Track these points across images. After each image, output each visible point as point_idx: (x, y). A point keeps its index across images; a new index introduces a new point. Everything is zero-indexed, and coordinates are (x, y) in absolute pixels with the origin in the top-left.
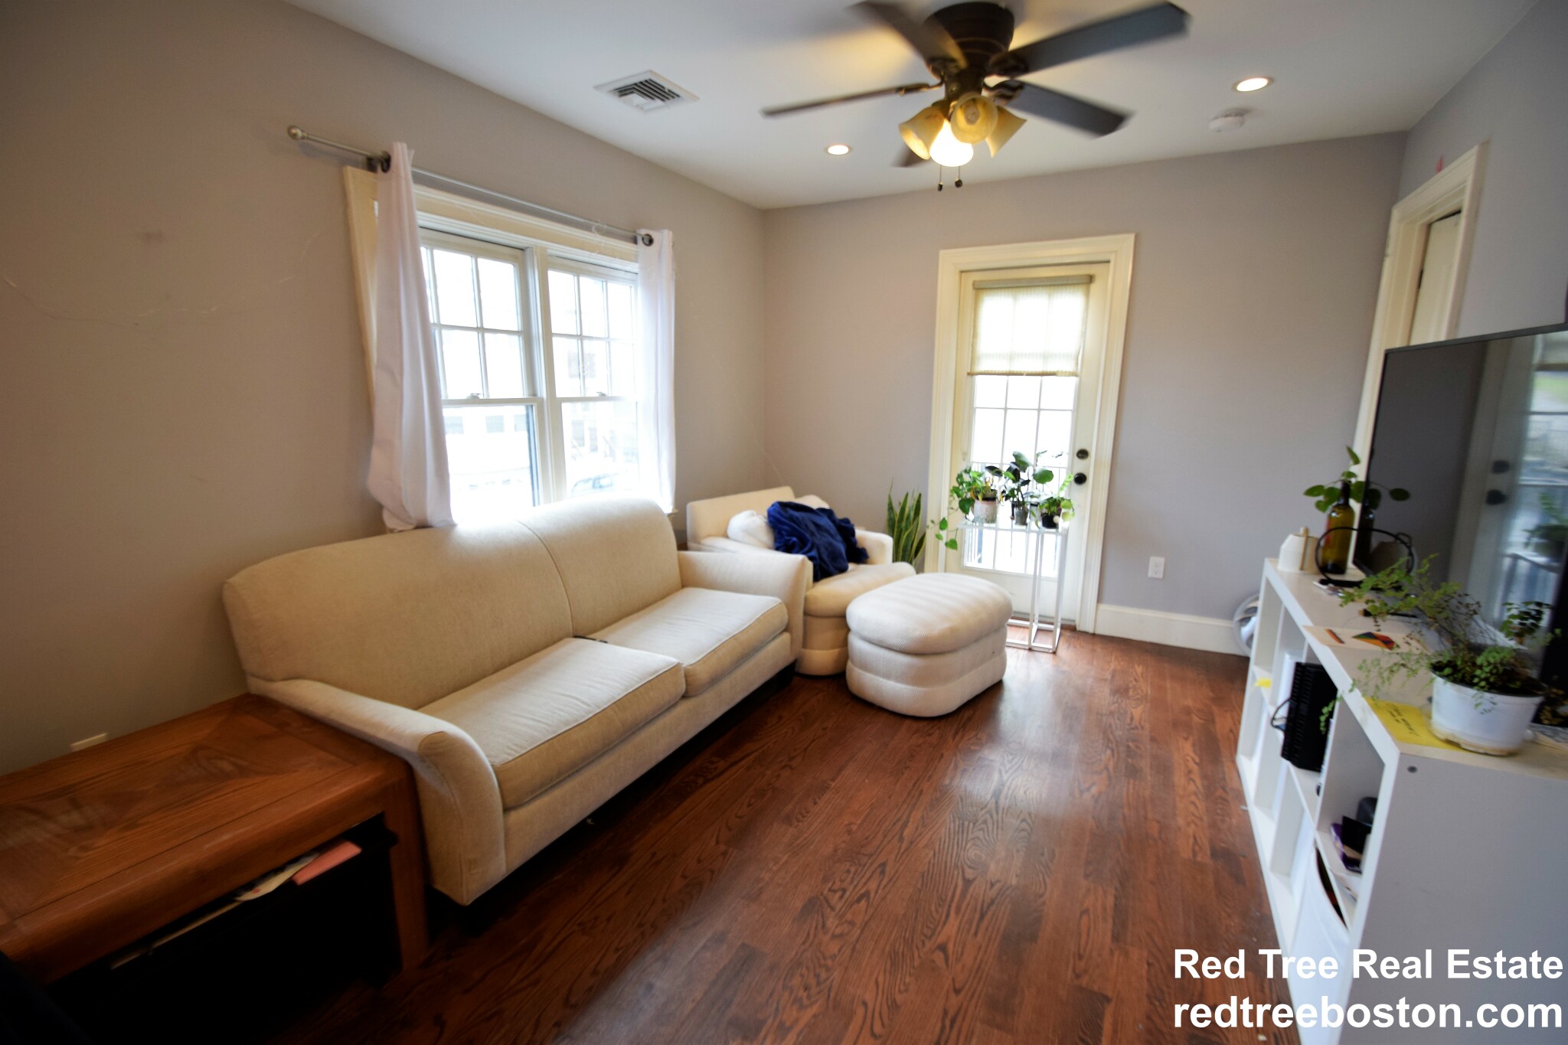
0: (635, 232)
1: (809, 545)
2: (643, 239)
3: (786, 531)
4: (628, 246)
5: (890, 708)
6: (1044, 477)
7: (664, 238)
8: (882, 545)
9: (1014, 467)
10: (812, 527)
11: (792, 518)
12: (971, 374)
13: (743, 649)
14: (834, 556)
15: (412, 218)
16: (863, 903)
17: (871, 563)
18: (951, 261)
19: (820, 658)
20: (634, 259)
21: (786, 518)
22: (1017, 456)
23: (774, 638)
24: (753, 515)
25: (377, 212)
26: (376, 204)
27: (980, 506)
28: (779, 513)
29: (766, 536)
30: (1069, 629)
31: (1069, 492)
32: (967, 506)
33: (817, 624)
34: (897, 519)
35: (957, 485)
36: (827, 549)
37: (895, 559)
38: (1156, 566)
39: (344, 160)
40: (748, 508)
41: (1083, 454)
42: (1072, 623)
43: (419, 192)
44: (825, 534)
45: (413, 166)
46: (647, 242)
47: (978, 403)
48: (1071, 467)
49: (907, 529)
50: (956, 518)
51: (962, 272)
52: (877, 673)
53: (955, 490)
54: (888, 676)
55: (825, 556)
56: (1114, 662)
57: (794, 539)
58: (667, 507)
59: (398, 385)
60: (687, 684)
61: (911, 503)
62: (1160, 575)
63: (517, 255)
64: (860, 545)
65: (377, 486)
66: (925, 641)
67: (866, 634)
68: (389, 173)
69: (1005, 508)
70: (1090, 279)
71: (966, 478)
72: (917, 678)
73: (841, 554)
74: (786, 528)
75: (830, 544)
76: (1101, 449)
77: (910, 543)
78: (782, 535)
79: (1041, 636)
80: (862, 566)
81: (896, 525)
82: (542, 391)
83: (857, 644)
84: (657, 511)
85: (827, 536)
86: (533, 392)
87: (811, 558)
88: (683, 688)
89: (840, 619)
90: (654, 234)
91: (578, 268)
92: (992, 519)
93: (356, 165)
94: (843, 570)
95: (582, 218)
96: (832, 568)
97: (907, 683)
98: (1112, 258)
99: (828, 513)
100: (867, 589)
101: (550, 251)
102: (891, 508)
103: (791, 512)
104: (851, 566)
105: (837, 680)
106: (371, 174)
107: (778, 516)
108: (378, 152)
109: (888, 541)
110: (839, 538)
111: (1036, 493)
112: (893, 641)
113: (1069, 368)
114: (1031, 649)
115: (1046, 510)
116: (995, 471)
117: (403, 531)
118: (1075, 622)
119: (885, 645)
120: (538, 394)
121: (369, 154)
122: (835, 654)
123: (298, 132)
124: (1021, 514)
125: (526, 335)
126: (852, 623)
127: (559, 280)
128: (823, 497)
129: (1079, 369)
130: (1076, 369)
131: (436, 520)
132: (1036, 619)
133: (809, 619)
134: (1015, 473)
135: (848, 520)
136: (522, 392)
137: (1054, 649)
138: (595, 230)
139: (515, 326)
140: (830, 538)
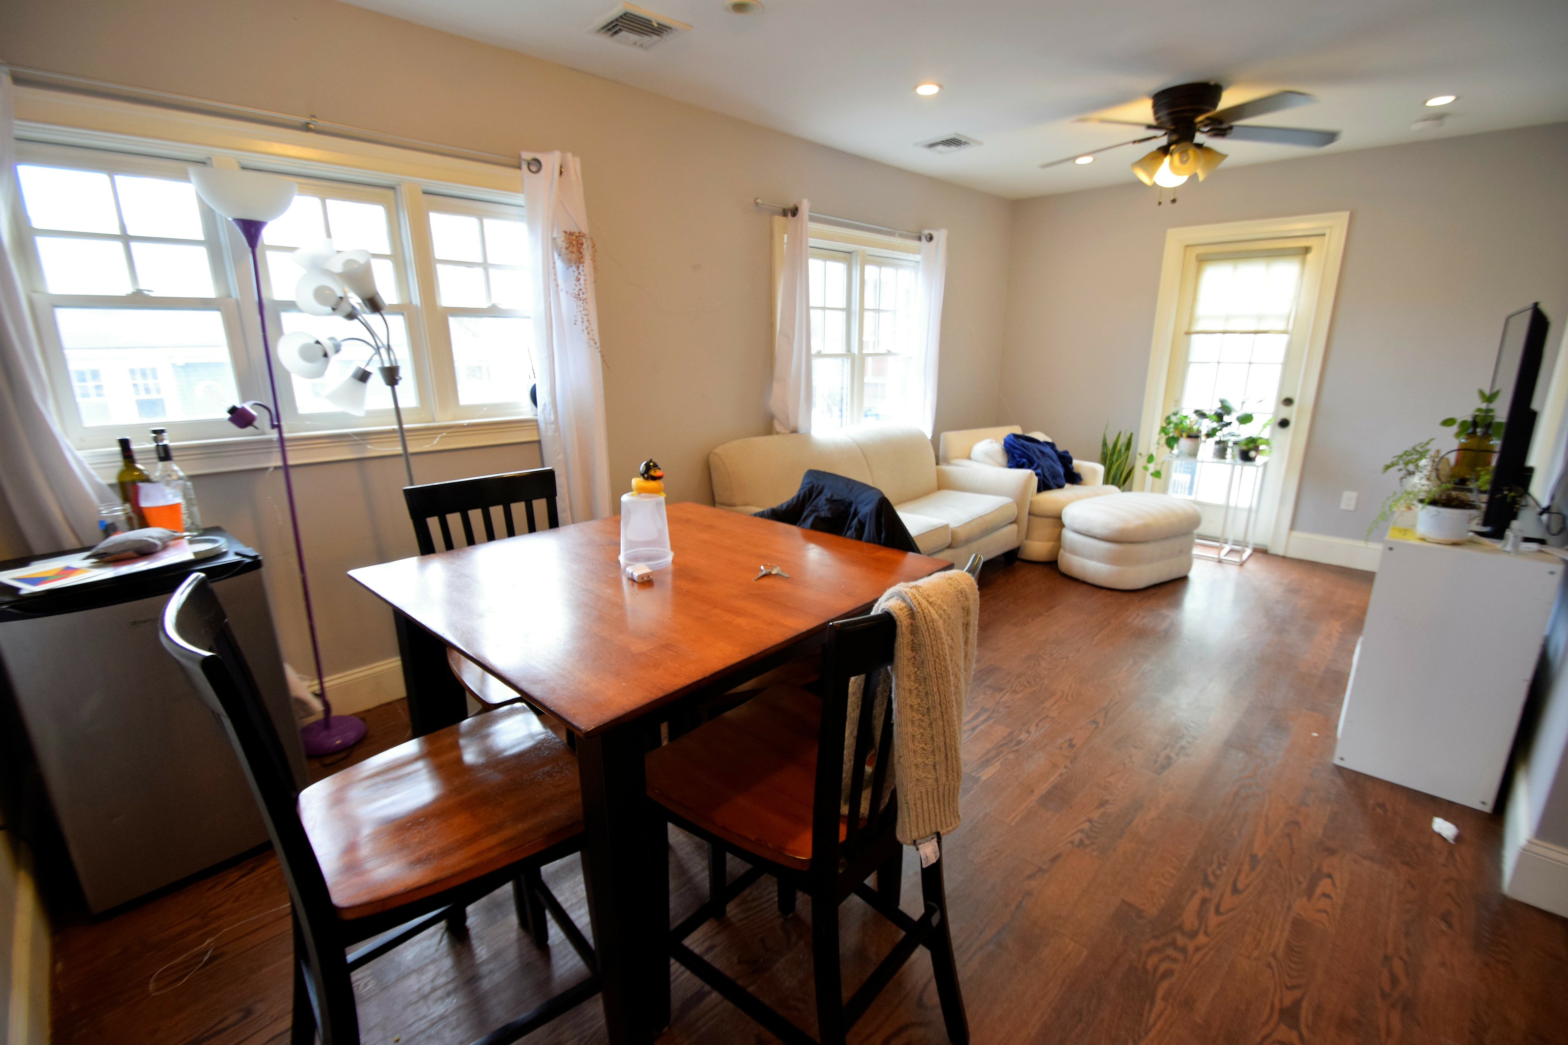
0: (920, 233)
1: (1035, 465)
2: (926, 237)
3: (1017, 453)
4: (915, 243)
5: (1090, 581)
6: (1245, 419)
7: (940, 236)
8: (1095, 472)
9: (1220, 411)
10: (1038, 453)
11: (1023, 446)
12: (1188, 333)
13: (985, 529)
14: (1055, 476)
15: (807, 243)
16: (1064, 661)
17: (1084, 485)
18: (1175, 240)
19: (1038, 548)
20: (917, 252)
21: (1019, 445)
22: (1222, 402)
23: (1006, 525)
24: (992, 442)
25: (785, 241)
26: (786, 236)
27: (1184, 443)
28: (1013, 441)
29: (1001, 458)
30: (1261, 552)
31: (1273, 432)
32: (1172, 443)
33: (1037, 521)
34: (1109, 453)
35: (1164, 425)
36: (1049, 470)
37: (1106, 482)
38: (1348, 500)
39: (773, 213)
40: (987, 438)
41: (1288, 402)
42: (1265, 549)
43: (812, 226)
44: (1048, 459)
45: (810, 211)
46: (928, 239)
47: (1192, 358)
48: (1276, 414)
49: (1117, 460)
50: (1163, 453)
51: (1187, 246)
52: (1083, 556)
53: (1164, 430)
54: (1091, 558)
55: (1047, 474)
56: (1295, 575)
57: (1024, 460)
58: (928, 432)
59: (791, 345)
60: (952, 539)
61: (1123, 440)
62: (1352, 508)
63: (847, 257)
64: (1076, 470)
65: (774, 404)
66: (1123, 531)
67: (1076, 526)
68: (796, 218)
69: (1207, 447)
70: (1307, 250)
71: (1174, 419)
72: (1113, 560)
73: (1060, 475)
74: (1018, 452)
75: (1052, 467)
76: (1305, 397)
77: (1119, 473)
78: (1015, 458)
79: (1232, 554)
80: (1076, 487)
81: (1108, 457)
82: (855, 349)
83: (1068, 535)
84: (925, 436)
85: (1051, 461)
86: (849, 350)
87: (1037, 474)
88: (949, 540)
89: (1057, 520)
90: (934, 233)
91: (880, 262)
92: (1193, 454)
93: (779, 214)
94: (1060, 486)
95: (889, 228)
96: (1052, 484)
97: (1105, 563)
98: (1327, 232)
99: (1052, 445)
100: (1079, 498)
101: (868, 253)
102: (1105, 444)
103: (1022, 441)
104: (1067, 486)
105: (1051, 565)
106: (784, 218)
107: (1012, 443)
108: (791, 205)
109: (1101, 469)
110: (1059, 463)
111: (1237, 433)
112: (1098, 531)
113: (1281, 326)
114: (1220, 561)
115: (1244, 448)
116: (1202, 415)
117: (784, 434)
118: (1266, 546)
119: (1091, 534)
120: (852, 351)
121: (786, 207)
122: (1051, 544)
123: (759, 201)
124: (1221, 451)
125: (848, 310)
126: (1066, 519)
127: (871, 271)
128: (1047, 434)
129: (1290, 327)
130: (1288, 328)
131: (802, 428)
132: (1230, 542)
133: (1032, 518)
134: (1219, 417)
135: (1067, 452)
136: (842, 350)
137: (1242, 564)
138: (897, 235)
139: (843, 305)
140: (1052, 463)
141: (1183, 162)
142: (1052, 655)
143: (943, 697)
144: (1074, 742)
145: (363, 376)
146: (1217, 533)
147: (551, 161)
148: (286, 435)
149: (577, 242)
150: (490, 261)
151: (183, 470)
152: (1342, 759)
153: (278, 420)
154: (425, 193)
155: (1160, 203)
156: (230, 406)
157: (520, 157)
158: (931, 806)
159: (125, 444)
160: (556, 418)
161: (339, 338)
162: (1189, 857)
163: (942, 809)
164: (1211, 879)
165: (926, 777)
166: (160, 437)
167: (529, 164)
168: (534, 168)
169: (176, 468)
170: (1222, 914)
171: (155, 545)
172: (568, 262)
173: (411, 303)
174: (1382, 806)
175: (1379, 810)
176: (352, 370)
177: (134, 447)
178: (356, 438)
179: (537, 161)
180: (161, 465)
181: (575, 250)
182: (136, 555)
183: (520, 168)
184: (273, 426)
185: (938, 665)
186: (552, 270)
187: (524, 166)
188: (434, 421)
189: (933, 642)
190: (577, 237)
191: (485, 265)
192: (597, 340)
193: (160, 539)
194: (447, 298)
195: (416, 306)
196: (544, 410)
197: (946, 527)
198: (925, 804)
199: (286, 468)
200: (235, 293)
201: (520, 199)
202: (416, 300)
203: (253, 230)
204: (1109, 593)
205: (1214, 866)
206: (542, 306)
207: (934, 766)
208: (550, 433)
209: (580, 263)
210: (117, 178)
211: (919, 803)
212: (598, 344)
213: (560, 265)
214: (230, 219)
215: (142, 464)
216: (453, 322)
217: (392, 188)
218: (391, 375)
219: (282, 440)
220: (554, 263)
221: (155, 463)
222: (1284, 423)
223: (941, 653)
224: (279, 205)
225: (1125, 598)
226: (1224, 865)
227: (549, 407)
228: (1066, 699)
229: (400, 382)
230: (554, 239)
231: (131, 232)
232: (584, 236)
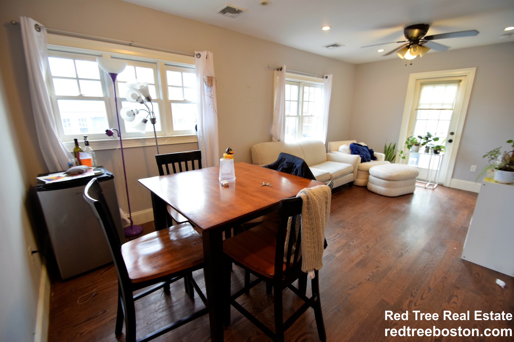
0: (323, 76)
1: (361, 154)
2: (325, 77)
3: (354, 150)
4: (322, 79)
6: (436, 139)
7: (330, 77)
8: (381, 156)
9: (427, 136)
10: (362, 150)
11: (356, 147)
12: (417, 109)
13: (343, 174)
14: (367, 157)
15: (285, 79)
16: (367, 219)
17: (378, 160)
18: (413, 77)
19: (360, 181)
20: (322, 82)
21: (355, 147)
22: (428, 133)
23: (349, 173)
24: (346, 146)
25: (278, 79)
26: (278, 77)
27: (414, 147)
28: (353, 145)
29: (349, 151)
30: (441, 185)
31: (446, 144)
32: (409, 147)
34: (387, 150)
35: (407, 141)
36: (365, 155)
37: (386, 160)
38: (473, 168)
39: (274, 70)
40: (344, 144)
41: (452, 134)
42: (442, 184)
43: (287, 74)
44: (365, 152)
45: (286, 69)
46: (326, 78)
47: (418, 118)
48: (447, 137)
49: (390, 152)
50: (406, 150)
51: (417, 80)
52: (376, 184)
53: (407, 143)
54: (379, 185)
55: (365, 157)
56: (452, 194)
57: (357, 152)
58: (324, 142)
59: (279, 112)
60: (330, 177)
61: (392, 146)
62: (474, 171)
63: (298, 84)
64: (375, 156)
65: (273, 132)
66: (391, 176)
67: (374, 174)
68: (281, 71)
69: (423, 148)
70: (460, 81)
71: (410, 139)
72: (386, 186)
73: (369, 157)
74: (355, 149)
75: (366, 154)
76: (458, 132)
77: (390, 157)
78: (353, 151)
79: (430, 186)
80: (375, 161)
81: (387, 152)
82: (300, 114)
83: (371, 177)
84: (322, 143)
86: (298, 114)
87: (361, 157)
89: (367, 172)
90: (328, 76)
91: (309, 85)
92: (417, 151)
93: (276, 70)
94: (369, 161)
95: (313, 74)
96: (366, 160)
97: (384, 187)
98: (468, 74)
99: (367, 147)
100: (375, 165)
101: (305, 82)
102: (386, 147)
103: (356, 145)
104: (372, 161)
105: (365, 188)
106: (278, 71)
107: (353, 146)
108: (280, 67)
109: (384, 155)
110: (369, 153)
111: (433, 144)
112: (381, 176)
113: (450, 108)
114: (426, 188)
115: (436, 149)
116: (421, 137)
117: (275, 141)
118: (443, 183)
119: (379, 177)
120: (299, 115)
121: (278, 68)
122: (365, 180)
123: (270, 66)
124: (427, 150)
125: (298, 101)
126: (371, 172)
127: (306, 88)
128: (365, 143)
129: (454, 108)
130: (453, 108)
131: (282, 140)
132: (430, 182)
133: (359, 171)
134: (427, 138)
135: (372, 150)
136: (296, 114)
137: (433, 189)
138: (315, 77)
139: (296, 99)
140: (366, 153)
141: (414, 51)
142: (363, 217)
143: (317, 225)
144: (369, 246)
145: (145, 121)
146: (425, 178)
147: (204, 54)
148: (122, 139)
149: (211, 79)
150: (184, 86)
151: (92, 148)
152: (464, 257)
153: (120, 134)
154: (165, 65)
155: (406, 65)
156: (106, 129)
157: (194, 53)
158: (313, 260)
159: (76, 140)
160: (203, 135)
161: (138, 110)
162: (407, 287)
163: (316, 261)
164: (414, 294)
165: (311, 251)
166: (86, 138)
167: (197, 55)
168: (198, 57)
169: (90, 148)
170: (417, 306)
171: (83, 171)
172: (208, 86)
173: (160, 99)
174: (478, 274)
175: (477, 275)
176: (142, 119)
177: (78, 141)
178: (142, 140)
179: (200, 54)
180: (86, 147)
181: (210, 82)
182: (78, 173)
183: (194, 56)
184: (119, 136)
185: (316, 215)
186: (203, 88)
187: (196, 56)
188: (166, 135)
189: (314, 207)
190: (211, 78)
191: (183, 87)
192: (216, 110)
193: (85, 169)
194: (171, 97)
195: (162, 100)
196: (199, 132)
197: (328, 173)
198: (311, 259)
199: (122, 149)
200: (109, 95)
201: (194, 66)
202: (162, 98)
203: (114, 76)
204: (385, 197)
205: (415, 290)
206: (199, 100)
207: (314, 247)
208: (201, 140)
209: (212, 86)
210: (76, 61)
211: (309, 259)
212: (217, 112)
213: (205, 87)
214: (108, 73)
215: (81, 146)
216: (173, 105)
217: (155, 63)
218: (153, 121)
219: (121, 140)
220: (204, 86)
221: (84, 146)
222: (450, 141)
223: (317, 211)
224: (122, 69)
225: (390, 199)
226: (419, 290)
227: (201, 132)
228: (367, 232)
229: (156, 123)
230: (204, 79)
231: (79, 77)
232: (213, 78)
